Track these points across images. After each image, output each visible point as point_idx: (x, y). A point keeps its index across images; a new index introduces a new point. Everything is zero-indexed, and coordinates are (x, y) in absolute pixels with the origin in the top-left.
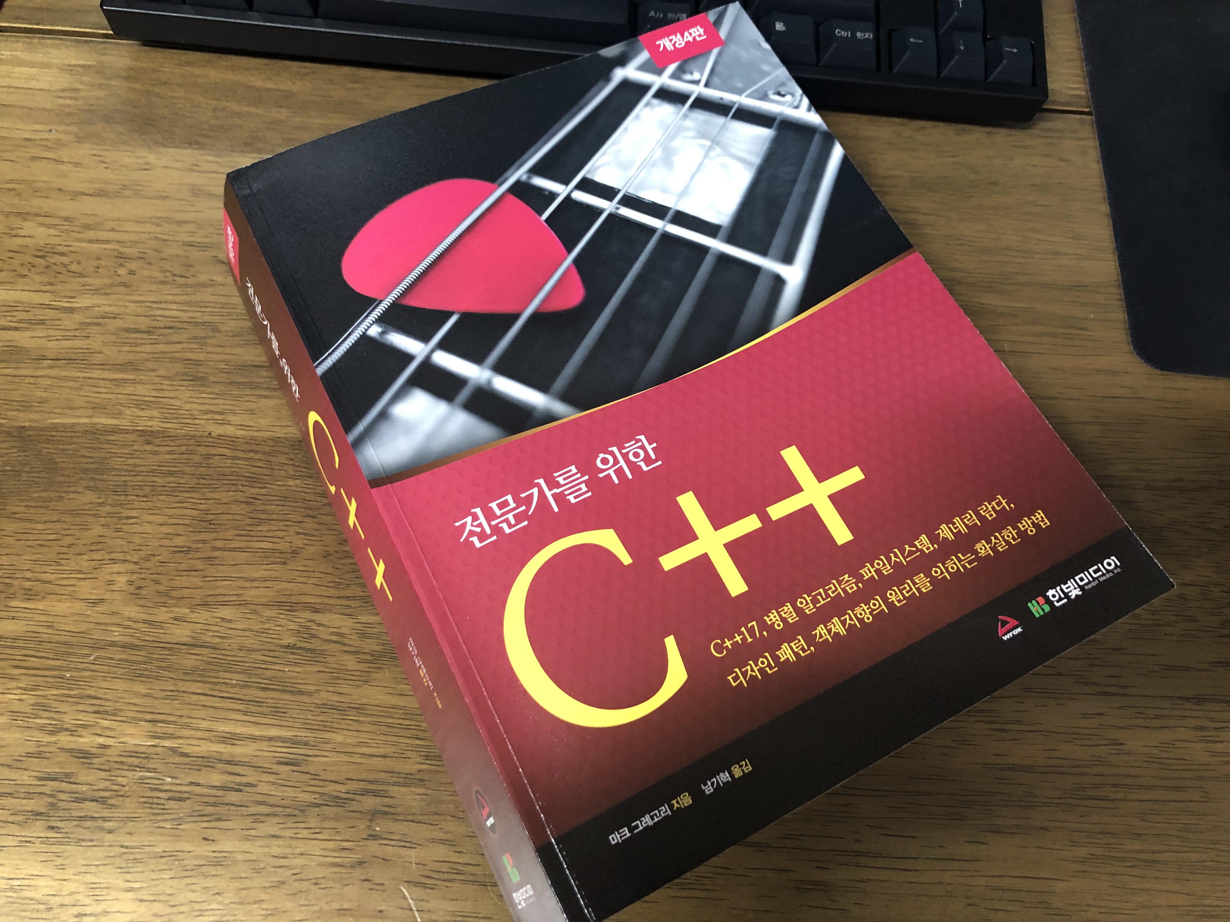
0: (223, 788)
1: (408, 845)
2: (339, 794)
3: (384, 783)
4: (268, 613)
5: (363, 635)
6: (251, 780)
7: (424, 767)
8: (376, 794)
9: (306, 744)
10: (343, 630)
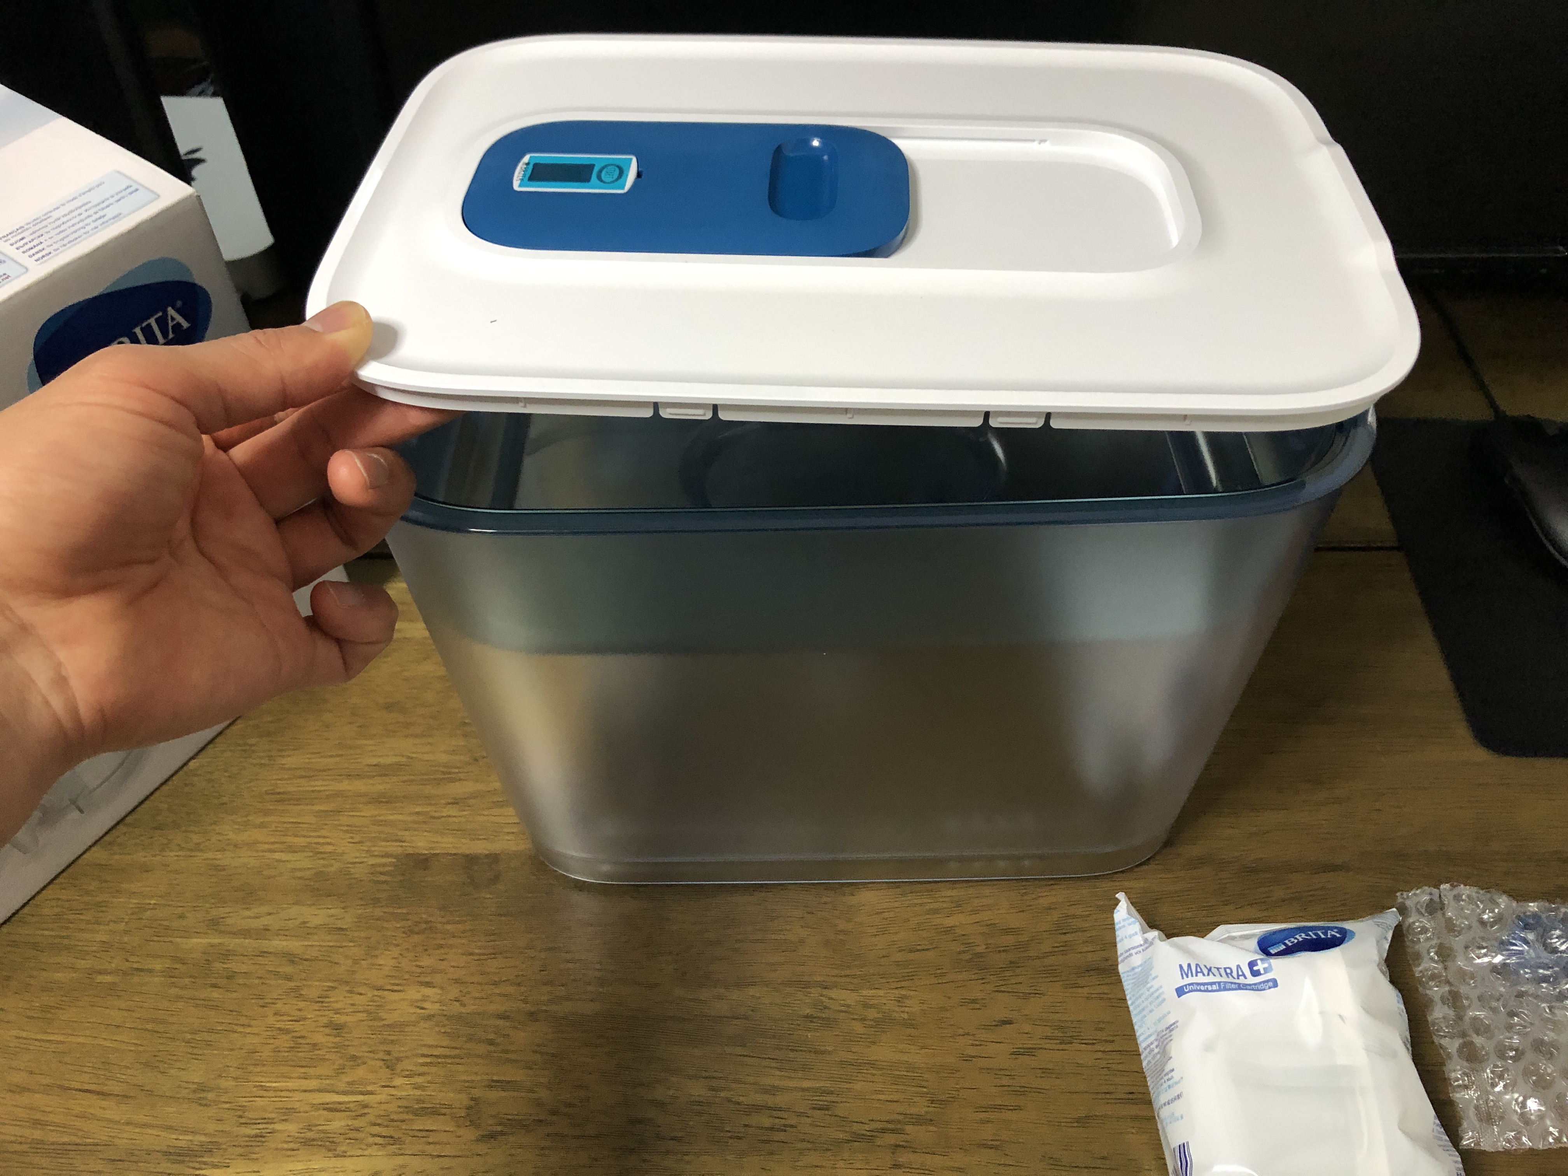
0: (772, 1129)
1: (927, 1172)
2: (865, 1132)
3: (899, 1122)
4: (788, 990)
5: (866, 1006)
6: (793, 1122)
7: (931, 1109)
8: (893, 1131)
9: (832, 1093)
10: (848, 1002)
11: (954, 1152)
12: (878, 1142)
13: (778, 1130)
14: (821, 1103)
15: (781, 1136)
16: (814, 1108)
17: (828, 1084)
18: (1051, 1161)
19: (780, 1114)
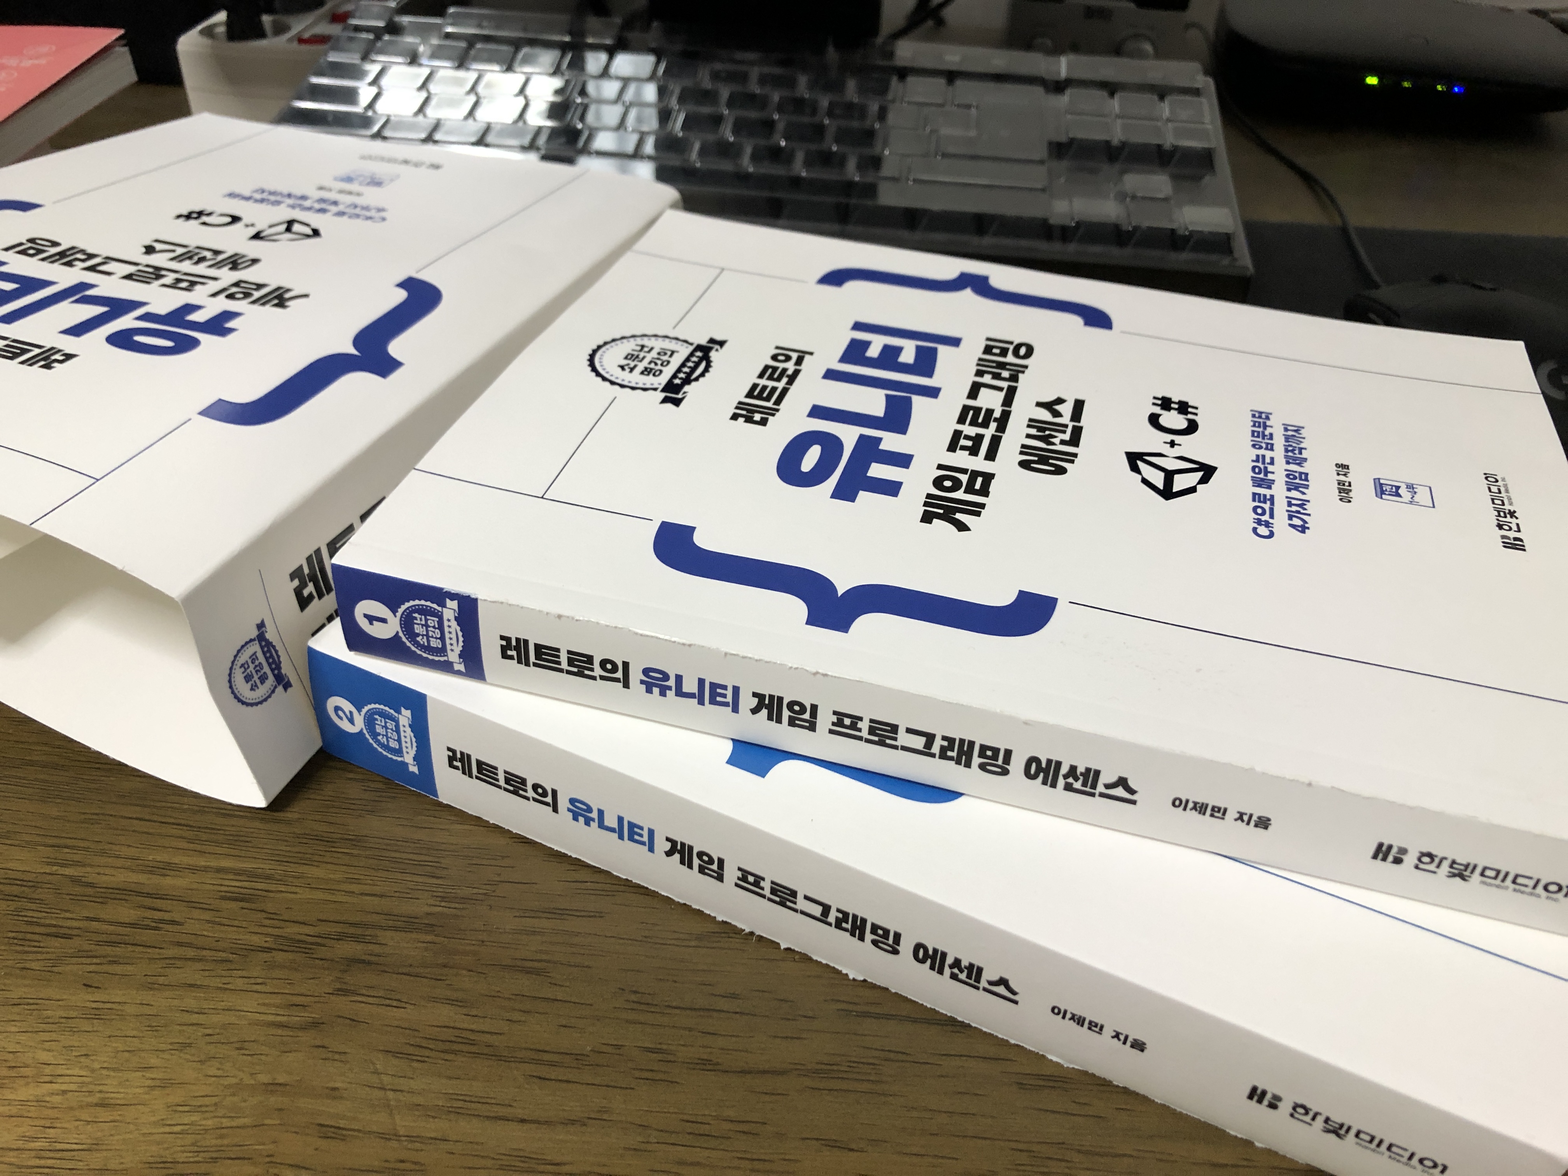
11: (456, 975)
12: (322, 952)
13: (147, 927)
14: (242, 890)
15: (147, 936)
16: (223, 898)
17: (266, 867)
18: (633, 997)
19: (158, 903)
